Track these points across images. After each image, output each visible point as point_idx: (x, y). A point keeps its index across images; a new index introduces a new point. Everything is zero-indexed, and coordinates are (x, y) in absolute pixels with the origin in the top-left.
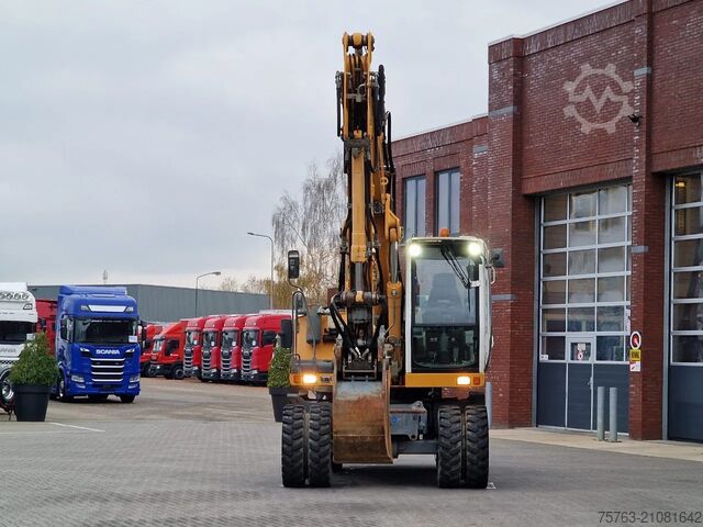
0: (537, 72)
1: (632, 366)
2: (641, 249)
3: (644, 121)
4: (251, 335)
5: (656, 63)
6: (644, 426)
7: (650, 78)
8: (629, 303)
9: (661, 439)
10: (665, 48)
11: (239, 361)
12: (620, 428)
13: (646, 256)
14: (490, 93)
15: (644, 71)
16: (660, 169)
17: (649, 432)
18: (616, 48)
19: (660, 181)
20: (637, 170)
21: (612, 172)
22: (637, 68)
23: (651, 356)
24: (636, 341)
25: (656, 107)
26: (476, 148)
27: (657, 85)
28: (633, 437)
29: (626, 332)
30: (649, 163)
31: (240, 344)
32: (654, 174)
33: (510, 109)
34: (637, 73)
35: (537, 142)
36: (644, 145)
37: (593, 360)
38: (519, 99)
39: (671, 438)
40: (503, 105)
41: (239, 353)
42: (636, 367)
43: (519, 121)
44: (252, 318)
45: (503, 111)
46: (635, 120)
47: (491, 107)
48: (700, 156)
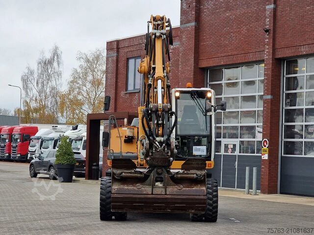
0: (208, 6)
1: (263, 156)
2: (269, 97)
3: (272, 32)
5: (278, 3)
6: (269, 187)
7: (275, 10)
8: (262, 124)
9: (277, 193)
11: (9, 150)
12: (258, 189)
13: (272, 100)
14: (181, 15)
15: (272, 6)
16: (280, 56)
17: (271, 190)
19: (278, 62)
20: (267, 55)
21: (251, 58)
22: (268, 4)
23: (273, 152)
24: (265, 144)
25: (279, 24)
27: (279, 13)
28: (263, 192)
29: (259, 137)
30: (274, 53)
31: (11, 141)
32: (276, 59)
33: (193, 24)
34: (267, 7)
35: (208, 41)
36: (272, 45)
37: (237, 153)
38: (198, 19)
39: (281, 193)
40: (189, 22)
41: (10, 146)
42: (266, 157)
43: (198, 30)
44: (18, 128)
45: (188, 25)
46: (267, 31)
47: (182, 23)
48: (304, 50)
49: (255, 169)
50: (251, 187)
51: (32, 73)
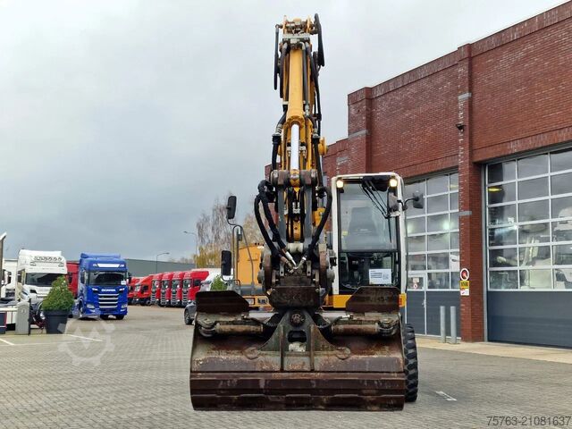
0: (382, 108)
1: (462, 292)
2: (468, 213)
3: (467, 128)
4: (188, 281)
5: (475, 90)
6: (473, 332)
7: (471, 100)
8: (458, 250)
9: (483, 341)
10: (482, 78)
11: (181, 296)
12: (458, 335)
13: (471, 217)
14: (349, 123)
15: (467, 95)
16: (480, 159)
17: (475, 337)
18: (442, 84)
19: (478, 166)
20: (462, 160)
21: (440, 165)
22: (461, 94)
23: (476, 284)
24: (465, 275)
25: (476, 117)
26: (338, 159)
27: (476, 104)
28: (465, 339)
29: (455, 266)
30: (471, 156)
31: (181, 286)
32: (475, 163)
33: (364, 132)
34: (460, 97)
35: (383, 151)
36: (468, 144)
37: (425, 288)
38: (370, 125)
39: (489, 340)
40: (359, 130)
41: (181, 291)
42: (466, 292)
43: (370, 138)
44: (188, 273)
45: (358, 133)
46: (461, 127)
47: (350, 133)
48: (514, 147)
49: (453, 309)
50: (448, 333)
51: (207, 220)
